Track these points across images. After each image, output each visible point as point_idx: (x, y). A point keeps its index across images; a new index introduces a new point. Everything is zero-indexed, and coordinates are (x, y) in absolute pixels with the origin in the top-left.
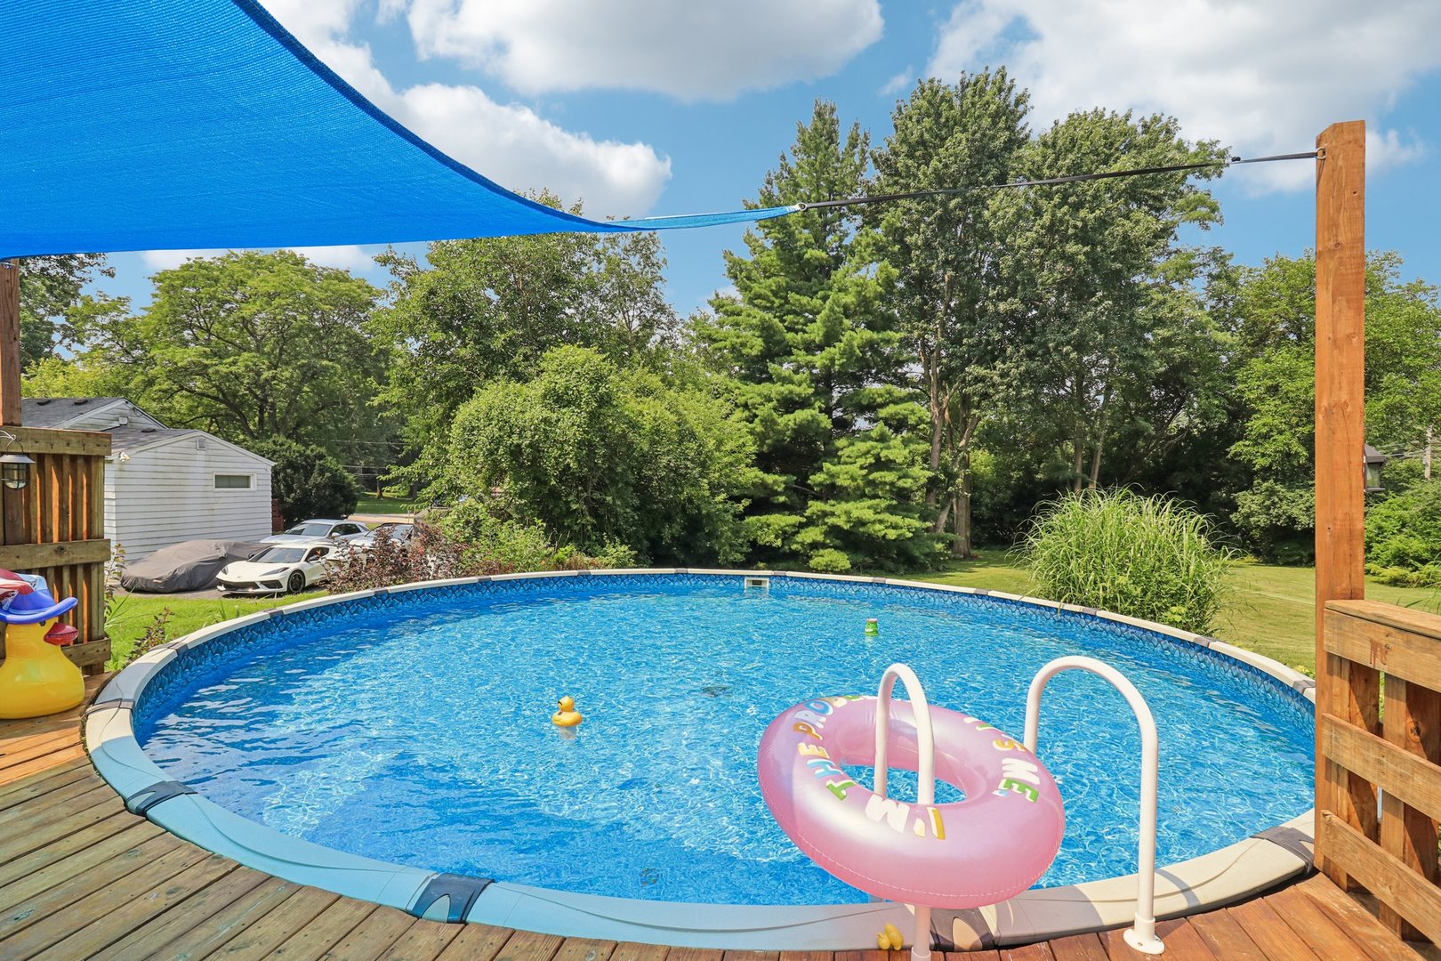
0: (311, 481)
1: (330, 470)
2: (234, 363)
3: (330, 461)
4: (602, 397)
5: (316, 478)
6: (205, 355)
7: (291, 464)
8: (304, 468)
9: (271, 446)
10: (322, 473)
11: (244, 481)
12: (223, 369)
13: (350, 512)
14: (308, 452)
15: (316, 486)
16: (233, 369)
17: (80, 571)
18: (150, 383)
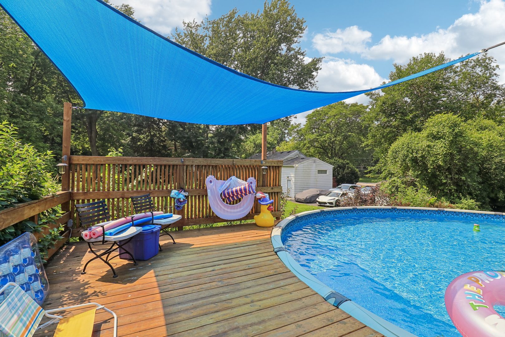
0: (345, 172)
1: (350, 168)
2: (325, 137)
3: (351, 165)
4: (456, 134)
5: (346, 171)
6: (318, 136)
7: (339, 166)
8: (343, 167)
9: (334, 161)
10: (348, 169)
11: (325, 172)
12: (322, 139)
13: (357, 182)
14: (344, 162)
15: (346, 173)
16: (324, 139)
17: (276, 194)
18: (305, 145)
